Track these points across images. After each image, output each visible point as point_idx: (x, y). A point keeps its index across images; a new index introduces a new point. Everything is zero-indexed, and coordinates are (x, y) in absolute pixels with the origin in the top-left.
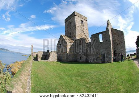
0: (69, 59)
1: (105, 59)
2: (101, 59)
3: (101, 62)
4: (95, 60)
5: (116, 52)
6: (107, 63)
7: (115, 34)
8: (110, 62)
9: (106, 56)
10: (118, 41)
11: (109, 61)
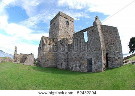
0: (47, 64)
1: (92, 66)
2: (86, 66)
3: (85, 71)
4: (78, 68)
5: (108, 56)
6: (95, 73)
7: (107, 31)
8: (101, 71)
9: (93, 62)
10: (112, 40)
11: (98, 70)
